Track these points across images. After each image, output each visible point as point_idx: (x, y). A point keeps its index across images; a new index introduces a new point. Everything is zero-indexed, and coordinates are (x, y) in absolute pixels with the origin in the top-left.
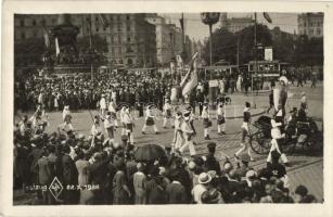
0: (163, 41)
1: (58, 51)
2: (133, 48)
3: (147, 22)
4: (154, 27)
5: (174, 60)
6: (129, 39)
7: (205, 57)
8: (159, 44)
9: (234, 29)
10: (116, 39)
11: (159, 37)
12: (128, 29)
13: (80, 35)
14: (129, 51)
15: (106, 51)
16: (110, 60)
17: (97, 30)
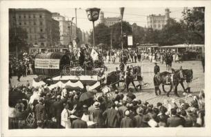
0: (64, 31)
2: (44, 36)
3: (53, 20)
4: (58, 22)
5: (71, 43)
6: (41, 30)
7: (91, 41)
8: (61, 34)
9: (109, 24)
10: (33, 30)
11: (61, 29)
12: (41, 24)
14: (42, 37)
15: (27, 37)
16: (29, 43)
17: (20, 24)
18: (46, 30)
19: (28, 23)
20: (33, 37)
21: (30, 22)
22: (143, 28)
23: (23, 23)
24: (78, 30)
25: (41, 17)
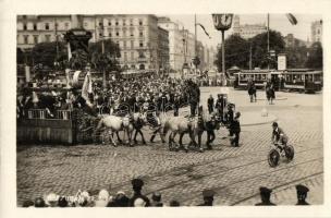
0: (176, 46)
1: (70, 56)
2: (145, 54)
3: (159, 28)
4: (167, 32)
5: (187, 66)
6: (141, 45)
7: (218, 63)
8: (172, 50)
9: (247, 35)
10: (129, 44)
11: (172, 43)
12: (141, 34)
13: (93, 40)
14: (142, 56)
15: (119, 56)
16: (122, 66)
17: (110, 35)
18: (149, 44)
19: (121, 33)
20: (129, 55)
21: (124, 32)
22: (303, 42)
23: (114, 33)
24: (198, 46)
25: (141, 23)
